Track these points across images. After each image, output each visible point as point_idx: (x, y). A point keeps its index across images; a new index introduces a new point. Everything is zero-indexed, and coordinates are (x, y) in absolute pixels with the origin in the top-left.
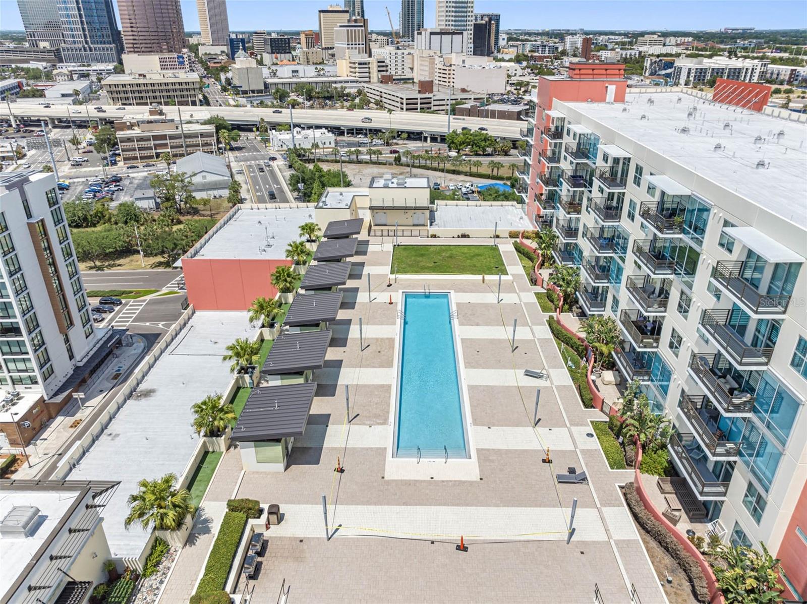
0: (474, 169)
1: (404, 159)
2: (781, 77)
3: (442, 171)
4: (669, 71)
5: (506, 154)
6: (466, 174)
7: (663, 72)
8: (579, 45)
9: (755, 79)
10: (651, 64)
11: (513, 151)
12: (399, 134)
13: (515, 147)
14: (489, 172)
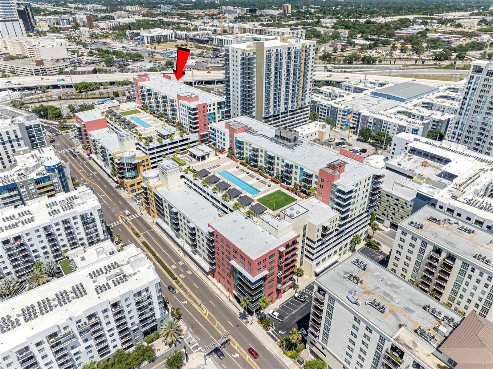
0: (94, 96)
1: (63, 97)
2: (183, 37)
3: (81, 99)
4: (139, 37)
5: (99, 88)
6: (91, 98)
7: (136, 38)
8: (85, 19)
9: (174, 39)
10: (130, 34)
11: (101, 87)
12: (48, 87)
13: (101, 85)
14: (99, 96)
